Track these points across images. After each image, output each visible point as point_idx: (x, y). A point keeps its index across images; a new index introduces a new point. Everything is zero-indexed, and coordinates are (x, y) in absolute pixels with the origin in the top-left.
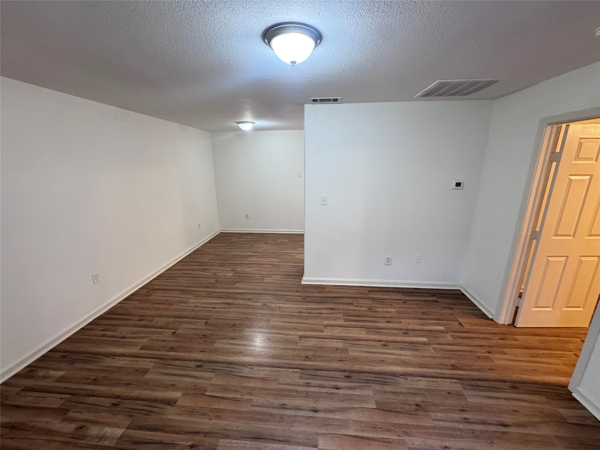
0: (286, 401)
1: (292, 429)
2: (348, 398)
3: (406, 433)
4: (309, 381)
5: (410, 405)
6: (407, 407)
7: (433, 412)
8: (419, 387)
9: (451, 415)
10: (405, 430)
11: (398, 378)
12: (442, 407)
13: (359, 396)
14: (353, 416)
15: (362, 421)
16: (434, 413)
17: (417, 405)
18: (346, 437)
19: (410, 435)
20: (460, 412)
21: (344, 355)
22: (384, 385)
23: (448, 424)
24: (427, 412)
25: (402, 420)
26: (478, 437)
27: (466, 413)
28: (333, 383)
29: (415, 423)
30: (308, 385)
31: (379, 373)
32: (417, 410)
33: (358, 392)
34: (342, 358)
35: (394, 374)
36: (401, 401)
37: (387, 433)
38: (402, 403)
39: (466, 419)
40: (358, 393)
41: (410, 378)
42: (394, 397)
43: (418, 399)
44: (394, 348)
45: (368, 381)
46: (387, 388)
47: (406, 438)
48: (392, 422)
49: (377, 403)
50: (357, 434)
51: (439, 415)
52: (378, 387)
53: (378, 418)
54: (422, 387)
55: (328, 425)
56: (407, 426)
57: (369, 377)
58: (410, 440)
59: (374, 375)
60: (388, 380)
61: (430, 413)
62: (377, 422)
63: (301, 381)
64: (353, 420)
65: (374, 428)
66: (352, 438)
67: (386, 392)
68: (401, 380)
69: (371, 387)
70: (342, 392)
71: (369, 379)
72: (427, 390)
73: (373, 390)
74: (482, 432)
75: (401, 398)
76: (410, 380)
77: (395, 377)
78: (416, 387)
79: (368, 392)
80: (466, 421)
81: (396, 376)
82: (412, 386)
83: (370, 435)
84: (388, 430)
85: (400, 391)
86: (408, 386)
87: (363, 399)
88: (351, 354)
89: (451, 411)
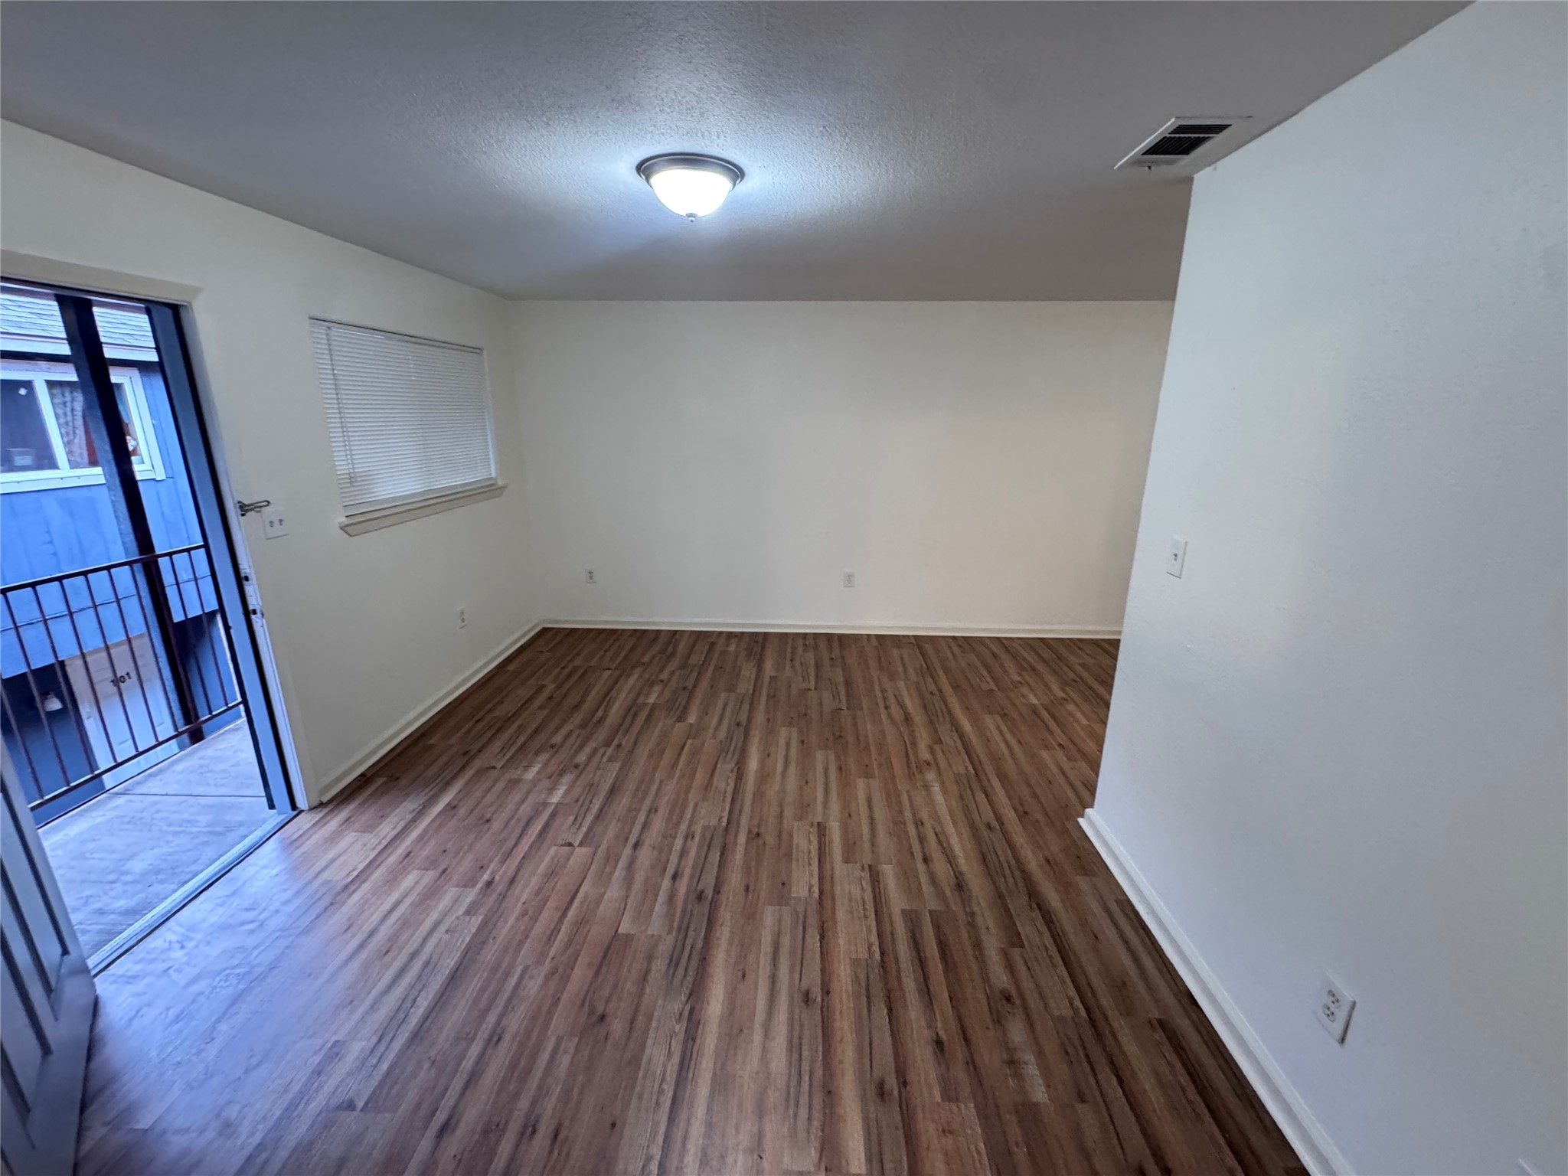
0: (663, 812)
1: (615, 821)
2: (651, 890)
3: (553, 972)
4: (697, 839)
5: (608, 1001)
6: (605, 992)
7: (577, 1048)
8: (649, 1042)
9: (556, 1092)
10: (560, 975)
11: (683, 998)
12: (580, 1078)
13: (652, 909)
14: (614, 892)
15: (598, 907)
16: (572, 1050)
17: (603, 1017)
18: (579, 882)
19: (548, 978)
20: (553, 1126)
21: (763, 894)
22: (667, 961)
23: (538, 1074)
24: (582, 1034)
25: (580, 975)
26: (486, 1132)
27: (547, 1142)
28: (687, 872)
29: (565, 997)
30: (689, 836)
31: (705, 959)
32: (591, 1012)
33: (659, 908)
34: (754, 891)
35: (697, 993)
36: (620, 985)
37: (566, 939)
38: (616, 986)
39: (534, 1132)
40: (657, 909)
41: (680, 1028)
42: (635, 973)
43: (617, 1027)
44: (797, 1028)
45: (684, 930)
46: (659, 966)
47: (544, 969)
48: (582, 953)
49: (629, 938)
50: (580, 895)
51: (565, 1060)
52: (665, 947)
53: (597, 933)
54: (648, 1052)
55: (607, 859)
56: (565, 979)
57: (696, 937)
58: (539, 975)
59: (699, 945)
60: (681, 971)
61: (576, 1040)
62: (590, 928)
63: (698, 829)
64: (604, 893)
65: (582, 922)
66: (576, 887)
67: (650, 958)
68: (677, 1004)
69: (669, 932)
70: (666, 883)
71: (691, 933)
72: (635, 1062)
73: (660, 937)
74: (492, 1153)
75: (630, 987)
76: (674, 1027)
77: (688, 993)
78: (652, 1034)
79: (656, 926)
80: (529, 1129)
81: (691, 994)
82: (654, 1024)
83: (571, 913)
84: (569, 943)
85: (648, 990)
86: (656, 1014)
87: (643, 915)
88: (769, 916)
89: (565, 1098)
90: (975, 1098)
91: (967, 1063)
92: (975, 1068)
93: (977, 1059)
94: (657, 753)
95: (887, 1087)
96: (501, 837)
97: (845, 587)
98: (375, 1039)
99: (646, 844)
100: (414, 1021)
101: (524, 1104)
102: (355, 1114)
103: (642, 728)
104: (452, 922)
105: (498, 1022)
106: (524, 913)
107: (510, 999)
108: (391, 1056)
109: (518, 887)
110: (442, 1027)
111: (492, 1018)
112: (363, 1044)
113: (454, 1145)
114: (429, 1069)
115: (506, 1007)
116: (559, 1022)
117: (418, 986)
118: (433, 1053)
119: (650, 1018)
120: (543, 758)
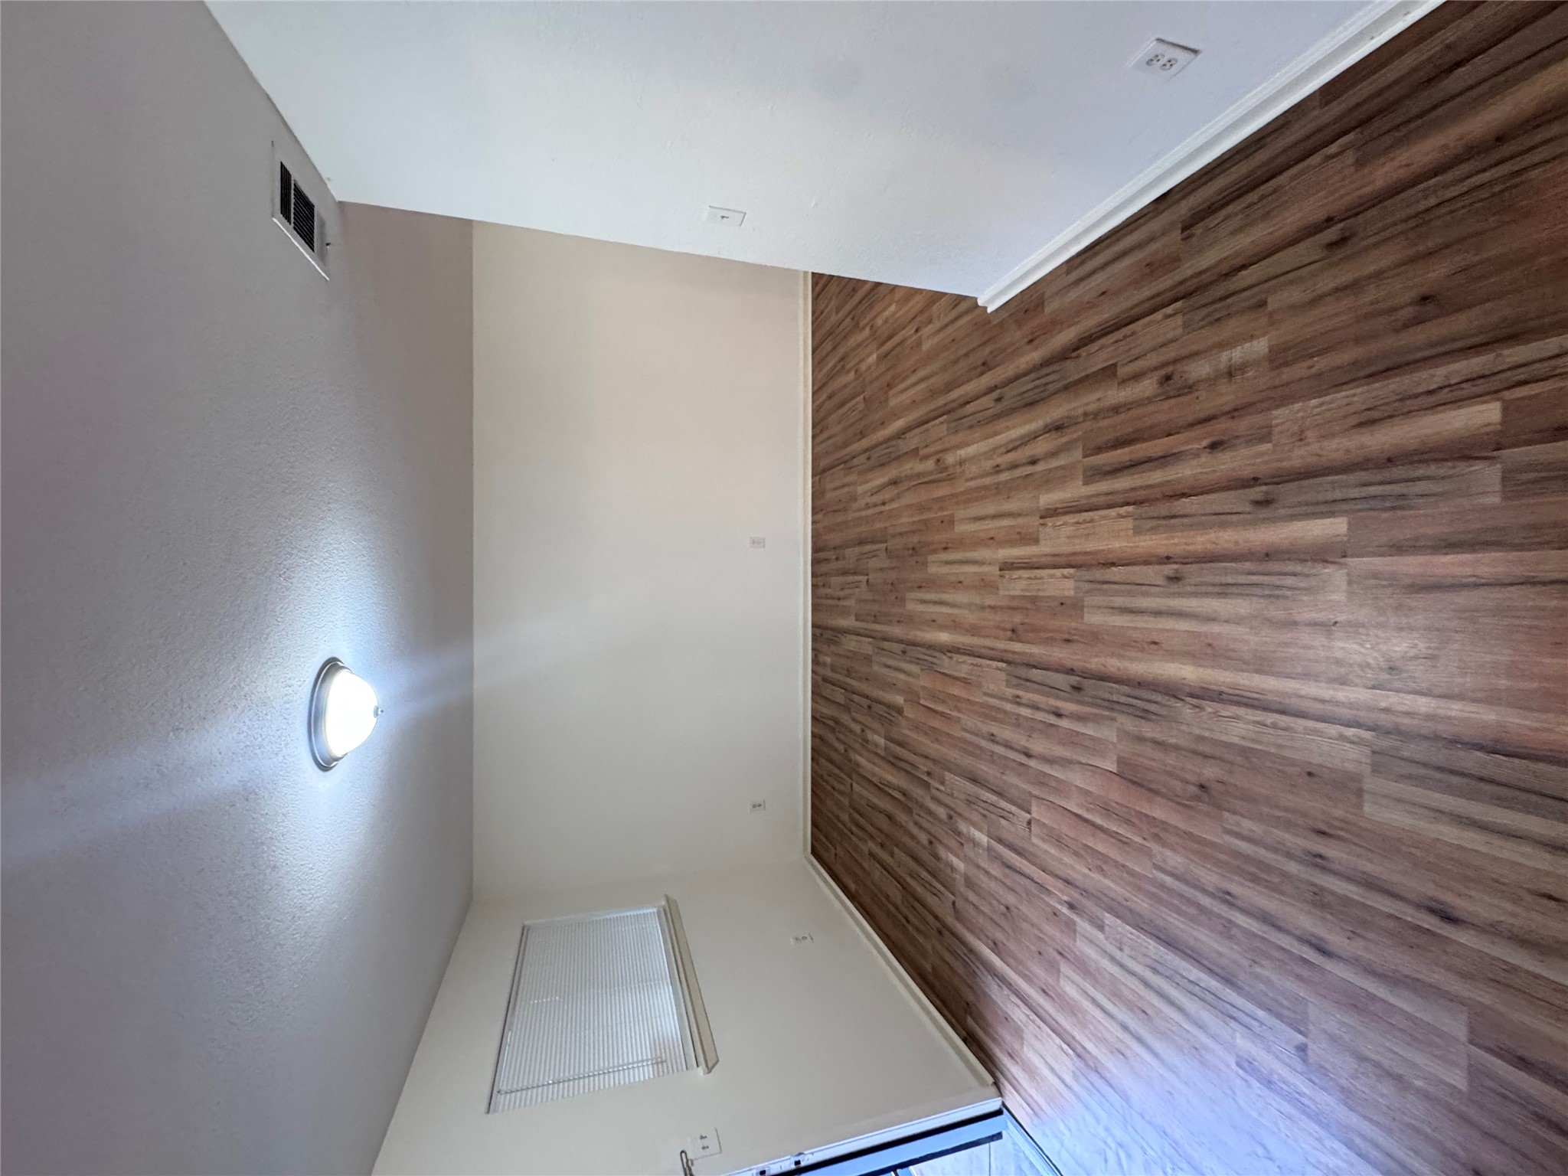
0: (994, 729)
1: (1004, 777)
2: (1073, 740)
3: (1157, 837)
4: (1020, 693)
5: (1185, 781)
6: (1177, 785)
7: (1235, 813)
8: (1224, 738)
9: (1279, 834)
10: (1160, 831)
11: (1179, 704)
12: (1265, 810)
13: (1091, 738)
14: (1076, 778)
15: (1091, 792)
16: (1238, 818)
17: (1202, 786)
18: (1066, 812)
19: (1165, 844)
20: (1314, 836)
21: (1073, 625)
22: (1143, 721)
23: (1262, 853)
24: (1220, 807)
25: (1160, 811)
26: (1322, 906)
27: (1332, 843)
28: (1053, 702)
29: (1182, 826)
30: (1017, 701)
31: (1139, 683)
32: (1198, 798)
33: (1089, 730)
34: (1069, 633)
35: (1173, 691)
36: (1169, 769)
37: (1125, 826)
38: (1170, 774)
39: (1320, 856)
40: (1090, 733)
41: (1210, 707)
42: (1158, 754)
43: (1210, 772)
44: (1204, 589)
45: (1112, 705)
46: (1148, 730)
47: (1156, 848)
48: (1138, 809)
49: (1120, 761)
50: (1079, 811)
51: (1247, 825)
52: (1129, 724)
53: (1117, 794)
54: (1236, 740)
55: (1043, 784)
56: (1165, 826)
57: (1118, 693)
58: (1161, 853)
59: (1126, 689)
60: (1153, 708)
61: (1226, 814)
62: (1111, 800)
63: (1010, 692)
64: (1077, 787)
65: (1107, 810)
66: (1073, 817)
67: (1141, 739)
68: (1186, 711)
69: (1113, 719)
70: (1064, 723)
71: (1115, 698)
72: (1244, 752)
73: (1118, 729)
74: (1346, 901)
75: (1171, 760)
76: (1210, 713)
77: (1174, 700)
78: (1217, 736)
79: (1106, 733)
80: (1318, 861)
81: (1175, 697)
82: (1207, 734)
83: (1098, 821)
84: (1128, 822)
85: (1173, 741)
86: (1197, 731)
87: (1096, 746)
88: (1095, 619)
89: (1288, 826)
90: (1269, 409)
91: (1233, 417)
92: (1236, 410)
93: (1227, 408)
94: (935, 734)
95: (1259, 497)
96: (1024, 895)
97: (764, 547)
98: (1233, 1024)
99: (1027, 745)
100: (1214, 984)
101: (1293, 867)
102: (1311, 1045)
103: (910, 751)
104: (1111, 943)
105: (1212, 895)
106: (1101, 870)
107: (1187, 883)
108: (1249, 1007)
109: (1072, 875)
110: (1220, 954)
111: (1206, 901)
112: (1238, 1035)
113: (1336, 939)
114: (1262, 966)
115: (1195, 887)
116: (1209, 831)
117: (1178, 979)
118: (1245, 963)
119: (1201, 739)
120: (942, 852)
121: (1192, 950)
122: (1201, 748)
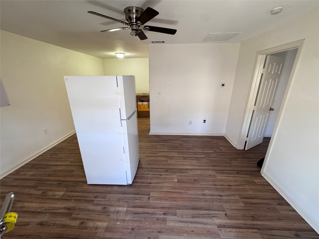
121: (201, 208)
122: (193, 175)
